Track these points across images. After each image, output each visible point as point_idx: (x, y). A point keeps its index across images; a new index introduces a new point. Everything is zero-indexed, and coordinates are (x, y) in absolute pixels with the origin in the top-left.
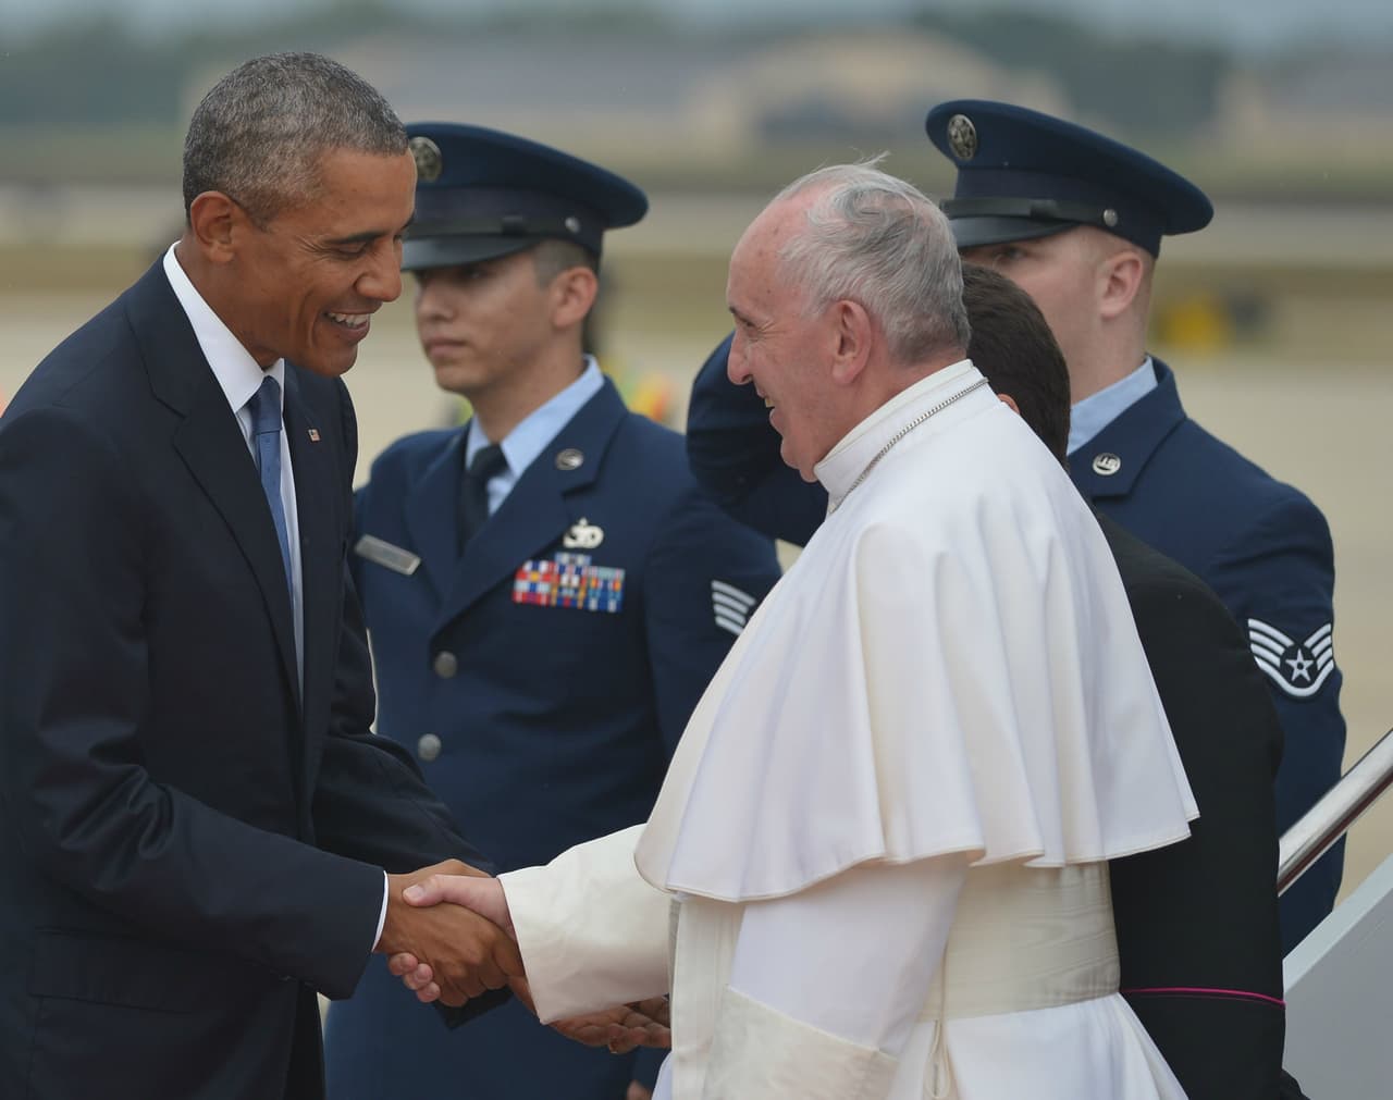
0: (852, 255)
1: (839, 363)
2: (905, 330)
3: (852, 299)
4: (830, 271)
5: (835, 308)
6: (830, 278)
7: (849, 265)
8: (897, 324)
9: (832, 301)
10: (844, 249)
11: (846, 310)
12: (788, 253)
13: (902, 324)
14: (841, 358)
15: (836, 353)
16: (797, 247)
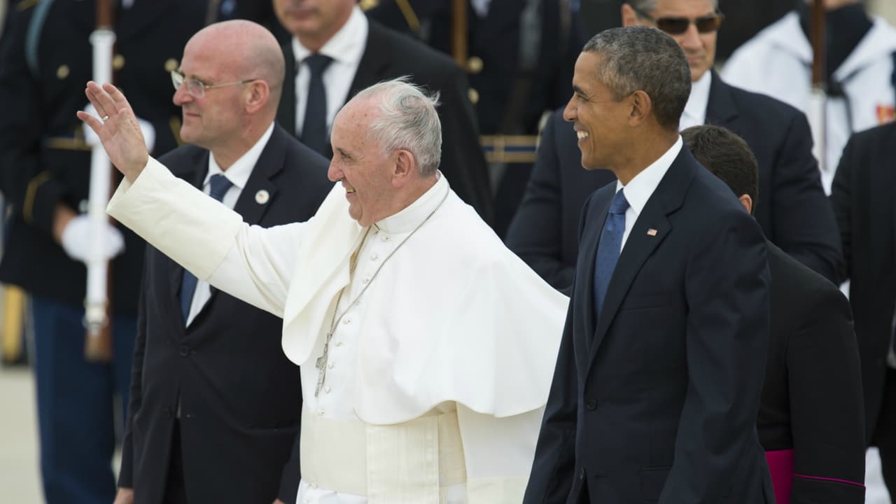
0: (405, 128)
1: (396, 177)
2: (426, 163)
3: (405, 149)
4: (396, 136)
5: (396, 153)
6: (396, 139)
7: (405, 132)
8: (423, 160)
9: (396, 149)
10: (402, 125)
11: (402, 154)
12: (375, 126)
13: (425, 160)
14: (397, 175)
15: (394, 173)
16: (378, 124)
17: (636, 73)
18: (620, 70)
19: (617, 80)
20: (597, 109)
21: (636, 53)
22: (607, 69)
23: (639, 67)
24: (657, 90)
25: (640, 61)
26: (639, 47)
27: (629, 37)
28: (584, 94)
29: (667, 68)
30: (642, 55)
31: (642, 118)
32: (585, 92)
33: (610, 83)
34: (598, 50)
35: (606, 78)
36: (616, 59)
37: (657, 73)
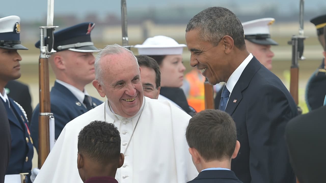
17: (219, 29)
18: (211, 31)
19: (212, 36)
20: (208, 54)
21: (214, 20)
22: (205, 33)
23: (219, 26)
24: (232, 33)
25: (218, 23)
26: (214, 17)
27: (206, 15)
28: (198, 50)
29: (231, 21)
30: (218, 20)
31: (231, 48)
32: (198, 49)
33: (209, 39)
34: (195, 27)
35: (206, 38)
36: (206, 27)
37: (228, 25)
